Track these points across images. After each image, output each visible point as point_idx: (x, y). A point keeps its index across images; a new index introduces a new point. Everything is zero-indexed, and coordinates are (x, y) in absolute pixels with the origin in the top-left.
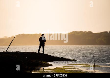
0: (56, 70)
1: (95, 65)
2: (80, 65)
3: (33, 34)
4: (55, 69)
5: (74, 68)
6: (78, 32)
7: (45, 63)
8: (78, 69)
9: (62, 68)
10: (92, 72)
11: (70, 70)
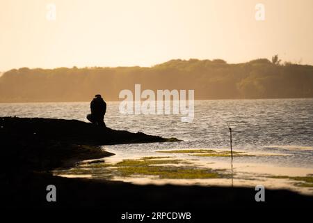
0: (122, 167)
1: (232, 152)
2: (192, 152)
3: (55, 70)
4: (119, 164)
5: (176, 162)
6: (185, 61)
7: (89, 150)
8: (186, 163)
9: (139, 162)
10: (224, 170)
11: (161, 167)
